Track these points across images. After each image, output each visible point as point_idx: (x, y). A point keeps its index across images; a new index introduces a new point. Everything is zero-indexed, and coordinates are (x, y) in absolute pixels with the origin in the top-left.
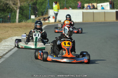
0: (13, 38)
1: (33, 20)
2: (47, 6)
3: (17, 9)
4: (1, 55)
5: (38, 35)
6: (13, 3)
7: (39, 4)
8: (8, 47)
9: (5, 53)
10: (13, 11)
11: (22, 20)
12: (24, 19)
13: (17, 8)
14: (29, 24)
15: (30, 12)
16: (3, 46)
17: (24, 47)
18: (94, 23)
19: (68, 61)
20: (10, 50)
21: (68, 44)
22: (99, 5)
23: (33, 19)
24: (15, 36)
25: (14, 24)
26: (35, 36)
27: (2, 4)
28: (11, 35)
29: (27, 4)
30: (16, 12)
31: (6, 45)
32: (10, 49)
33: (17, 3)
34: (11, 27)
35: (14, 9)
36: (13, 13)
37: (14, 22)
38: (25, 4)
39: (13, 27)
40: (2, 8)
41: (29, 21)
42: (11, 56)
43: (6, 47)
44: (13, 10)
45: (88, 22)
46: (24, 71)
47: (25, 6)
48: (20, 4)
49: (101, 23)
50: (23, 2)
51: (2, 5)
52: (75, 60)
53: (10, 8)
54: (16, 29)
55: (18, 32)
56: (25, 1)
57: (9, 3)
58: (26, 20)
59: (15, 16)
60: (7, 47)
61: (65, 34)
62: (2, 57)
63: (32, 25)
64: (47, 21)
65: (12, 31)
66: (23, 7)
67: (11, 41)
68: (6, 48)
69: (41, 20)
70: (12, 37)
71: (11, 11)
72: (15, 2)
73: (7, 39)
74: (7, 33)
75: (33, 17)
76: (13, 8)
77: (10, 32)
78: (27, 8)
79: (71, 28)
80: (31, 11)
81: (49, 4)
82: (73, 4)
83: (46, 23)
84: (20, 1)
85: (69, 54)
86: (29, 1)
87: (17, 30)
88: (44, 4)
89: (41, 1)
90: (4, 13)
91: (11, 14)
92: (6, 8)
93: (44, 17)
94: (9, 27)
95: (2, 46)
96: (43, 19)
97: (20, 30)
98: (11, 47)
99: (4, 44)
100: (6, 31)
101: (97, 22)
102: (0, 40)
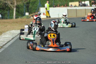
0: (11, 31)
1: (27, 16)
2: (38, 4)
3: (14, 8)
5: (37, 28)
6: (11, 2)
7: (32, 3)
8: (7, 39)
9: (4, 44)
11: (18, 17)
12: (20, 16)
13: (14, 6)
14: (24, 20)
15: (24, 10)
16: (3, 38)
17: (24, 39)
18: (77, 18)
19: (53, 50)
20: (9, 41)
21: (53, 36)
24: (13, 30)
25: (11, 20)
26: (34, 30)
27: (2, 3)
28: (10, 29)
29: (22, 3)
30: (14, 10)
31: (5, 38)
33: (14, 3)
34: (9, 23)
35: (12, 8)
36: (11, 11)
37: (12, 18)
38: (20, 3)
39: (11, 22)
40: (1, 7)
41: (24, 17)
42: (10, 46)
43: (5, 39)
44: (11, 8)
45: (72, 17)
46: (20, 58)
47: (21, 5)
48: (17, 4)
50: (19, 1)
51: (2, 5)
52: (59, 49)
53: (8, 7)
55: (14, 27)
56: (21, 1)
57: (8, 3)
58: (22, 17)
59: (12, 14)
60: (6, 39)
61: (51, 28)
62: (2, 47)
63: (27, 20)
65: (10, 26)
66: (19, 5)
67: (10, 34)
70: (10, 31)
71: (10, 9)
72: (12, 2)
73: (6, 32)
74: (6, 28)
75: (27, 14)
76: (11, 6)
77: (9, 26)
78: (22, 6)
79: (56, 23)
81: (40, 3)
82: (60, 2)
84: (16, 1)
85: (54, 45)
86: (24, 1)
88: (36, 3)
89: (34, 1)
90: (3, 11)
91: (9, 12)
92: (5, 7)
93: (36, 13)
94: (7, 22)
95: (2, 38)
97: (16, 24)
98: (9, 39)
99: (4, 37)
100: (5, 26)
101: (79, 17)
102: (0, 33)
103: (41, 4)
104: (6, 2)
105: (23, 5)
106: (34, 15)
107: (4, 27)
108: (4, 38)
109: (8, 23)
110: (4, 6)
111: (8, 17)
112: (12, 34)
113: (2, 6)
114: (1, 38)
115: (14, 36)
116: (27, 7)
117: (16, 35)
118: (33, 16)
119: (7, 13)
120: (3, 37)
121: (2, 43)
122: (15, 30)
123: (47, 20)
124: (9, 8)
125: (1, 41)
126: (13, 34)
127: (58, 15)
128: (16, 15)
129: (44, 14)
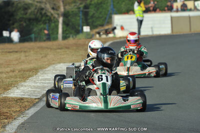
0: (56, 67)
2: (110, 8)
3: (59, 17)
4: (39, 96)
6: (52, 7)
8: (48, 82)
9: (44, 92)
10: (53, 21)
11: (68, 35)
12: (71, 33)
13: (58, 14)
14: (81, 42)
16: (41, 80)
18: (192, 34)
22: (198, 4)
23: (87, 32)
24: (60, 63)
25: (55, 43)
27: (32, 9)
29: (76, 7)
30: (58, 22)
31: (46, 79)
33: (59, 7)
34: (51, 49)
35: (54, 17)
36: (53, 24)
38: (71, 8)
39: (55, 47)
40: (33, 16)
41: (80, 36)
43: (45, 83)
44: (52, 18)
45: (182, 33)
47: (72, 12)
48: (64, 9)
50: (69, 4)
51: (34, 12)
53: (47, 16)
55: (63, 56)
56: (72, 3)
57: (46, 7)
58: (76, 35)
59: (55, 30)
60: (47, 82)
62: (40, 99)
64: (111, 35)
65: (54, 55)
66: (68, 12)
68: (46, 85)
69: (101, 33)
70: (54, 65)
71: (50, 20)
72: (55, 4)
73: (46, 68)
74: (45, 59)
75: (87, 29)
76: (52, 14)
77: (51, 56)
78: (76, 15)
80: (82, 19)
81: (113, 5)
83: (110, 38)
84: (63, 4)
86: (79, 2)
87: (62, 53)
88: (105, 6)
89: (99, 2)
90: (37, 24)
91: (50, 26)
92: (40, 16)
93: (106, 27)
94: (47, 48)
95: (40, 82)
96: (104, 31)
97: (66, 51)
99: (43, 78)
100: (43, 55)
101: (196, 32)
102: (35, 71)
103: (114, 7)
104: (43, 6)
105: (77, 10)
106: (102, 30)
107: (42, 57)
109: (49, 50)
110: (39, 14)
112: (58, 72)
113: (34, 14)
114: (37, 82)
116: (86, 14)
118: (99, 33)
120: (40, 78)
121: (39, 92)
122: (66, 64)
124: (48, 18)
125: (38, 87)
126: (61, 72)
127: (150, 29)
128: (63, 32)
129: (122, 28)
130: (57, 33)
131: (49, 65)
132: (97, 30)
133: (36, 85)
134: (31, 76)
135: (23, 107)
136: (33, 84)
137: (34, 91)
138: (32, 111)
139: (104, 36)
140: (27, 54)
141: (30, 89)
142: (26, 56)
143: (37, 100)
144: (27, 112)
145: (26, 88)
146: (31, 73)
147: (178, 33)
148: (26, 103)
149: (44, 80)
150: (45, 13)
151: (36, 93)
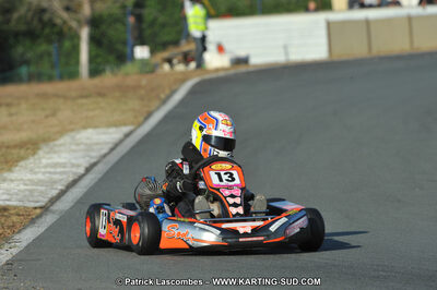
0: (78, 136)
1: (143, 62)
3: (80, 27)
4: (43, 201)
6: (65, 3)
8: (62, 170)
9: (54, 193)
11: (100, 67)
12: (107, 62)
13: (79, 22)
14: (131, 81)
18: (373, 59)
20: (74, 183)
24: (85, 128)
25: (74, 84)
27: (22, 10)
28: (71, 127)
29: (118, 5)
30: (77, 37)
31: (55, 165)
32: (71, 179)
33: (80, 5)
34: (65, 98)
35: (70, 28)
36: (67, 44)
37: (73, 75)
38: (106, 7)
39: (73, 94)
40: (22, 27)
41: (129, 68)
42: (79, 202)
43: (55, 173)
44: (65, 29)
45: (351, 58)
47: (110, 15)
48: (92, 9)
49: (399, 58)
51: (26, 16)
53: (54, 25)
54: (84, 101)
55: (91, 114)
57: (50, 5)
58: (118, 66)
60: (59, 170)
62: (45, 209)
63: (144, 82)
66: (101, 16)
67: (74, 147)
68: (56, 177)
69: (175, 61)
70: (72, 134)
73: (55, 140)
74: (53, 121)
75: (142, 52)
76: (65, 22)
77: (65, 113)
78: (121, 20)
87: (90, 107)
91: (60, 48)
92: (40, 26)
93: (185, 48)
94: (57, 96)
95: (43, 170)
96: (180, 57)
97: (98, 103)
98: (74, 170)
99: (50, 161)
100: (48, 112)
101: (382, 54)
102: (31, 146)
104: (45, 4)
105: (120, 11)
106: (178, 54)
107: (47, 117)
108: (49, 170)
109: (62, 100)
110: (35, 22)
111: (55, 73)
112: (82, 147)
113: (26, 23)
114: (37, 170)
115: (95, 155)
117: (105, 151)
118: (169, 61)
119: (49, 54)
120: (44, 161)
121: (42, 192)
122: (98, 130)
123: (236, 75)
124: (55, 30)
125: (40, 182)
126: (89, 147)
127: (282, 51)
128: (91, 60)
129: (220, 49)
130: (77, 62)
131: (62, 132)
132: (166, 54)
133: (34, 177)
134: (23, 158)
135: (9, 227)
136: (29, 176)
137: (31, 191)
138: (27, 236)
139: (180, 67)
140: (13, 110)
141: (22, 187)
142: (11, 115)
143: (38, 211)
144: (17, 237)
145: (12, 185)
146: (22, 152)
147: (344, 58)
148: (15, 218)
149: (52, 167)
150: (50, 20)
151: (36, 194)
